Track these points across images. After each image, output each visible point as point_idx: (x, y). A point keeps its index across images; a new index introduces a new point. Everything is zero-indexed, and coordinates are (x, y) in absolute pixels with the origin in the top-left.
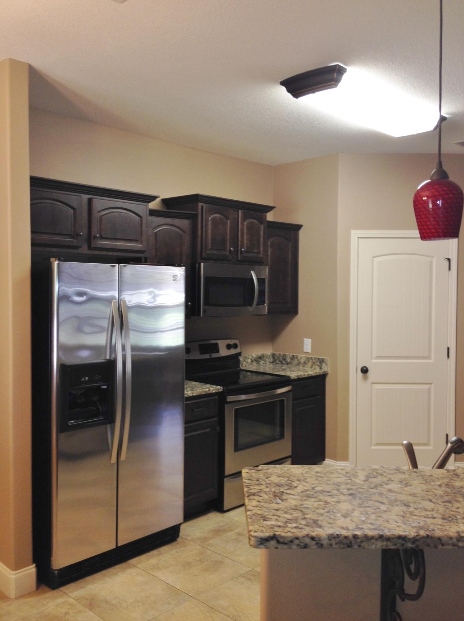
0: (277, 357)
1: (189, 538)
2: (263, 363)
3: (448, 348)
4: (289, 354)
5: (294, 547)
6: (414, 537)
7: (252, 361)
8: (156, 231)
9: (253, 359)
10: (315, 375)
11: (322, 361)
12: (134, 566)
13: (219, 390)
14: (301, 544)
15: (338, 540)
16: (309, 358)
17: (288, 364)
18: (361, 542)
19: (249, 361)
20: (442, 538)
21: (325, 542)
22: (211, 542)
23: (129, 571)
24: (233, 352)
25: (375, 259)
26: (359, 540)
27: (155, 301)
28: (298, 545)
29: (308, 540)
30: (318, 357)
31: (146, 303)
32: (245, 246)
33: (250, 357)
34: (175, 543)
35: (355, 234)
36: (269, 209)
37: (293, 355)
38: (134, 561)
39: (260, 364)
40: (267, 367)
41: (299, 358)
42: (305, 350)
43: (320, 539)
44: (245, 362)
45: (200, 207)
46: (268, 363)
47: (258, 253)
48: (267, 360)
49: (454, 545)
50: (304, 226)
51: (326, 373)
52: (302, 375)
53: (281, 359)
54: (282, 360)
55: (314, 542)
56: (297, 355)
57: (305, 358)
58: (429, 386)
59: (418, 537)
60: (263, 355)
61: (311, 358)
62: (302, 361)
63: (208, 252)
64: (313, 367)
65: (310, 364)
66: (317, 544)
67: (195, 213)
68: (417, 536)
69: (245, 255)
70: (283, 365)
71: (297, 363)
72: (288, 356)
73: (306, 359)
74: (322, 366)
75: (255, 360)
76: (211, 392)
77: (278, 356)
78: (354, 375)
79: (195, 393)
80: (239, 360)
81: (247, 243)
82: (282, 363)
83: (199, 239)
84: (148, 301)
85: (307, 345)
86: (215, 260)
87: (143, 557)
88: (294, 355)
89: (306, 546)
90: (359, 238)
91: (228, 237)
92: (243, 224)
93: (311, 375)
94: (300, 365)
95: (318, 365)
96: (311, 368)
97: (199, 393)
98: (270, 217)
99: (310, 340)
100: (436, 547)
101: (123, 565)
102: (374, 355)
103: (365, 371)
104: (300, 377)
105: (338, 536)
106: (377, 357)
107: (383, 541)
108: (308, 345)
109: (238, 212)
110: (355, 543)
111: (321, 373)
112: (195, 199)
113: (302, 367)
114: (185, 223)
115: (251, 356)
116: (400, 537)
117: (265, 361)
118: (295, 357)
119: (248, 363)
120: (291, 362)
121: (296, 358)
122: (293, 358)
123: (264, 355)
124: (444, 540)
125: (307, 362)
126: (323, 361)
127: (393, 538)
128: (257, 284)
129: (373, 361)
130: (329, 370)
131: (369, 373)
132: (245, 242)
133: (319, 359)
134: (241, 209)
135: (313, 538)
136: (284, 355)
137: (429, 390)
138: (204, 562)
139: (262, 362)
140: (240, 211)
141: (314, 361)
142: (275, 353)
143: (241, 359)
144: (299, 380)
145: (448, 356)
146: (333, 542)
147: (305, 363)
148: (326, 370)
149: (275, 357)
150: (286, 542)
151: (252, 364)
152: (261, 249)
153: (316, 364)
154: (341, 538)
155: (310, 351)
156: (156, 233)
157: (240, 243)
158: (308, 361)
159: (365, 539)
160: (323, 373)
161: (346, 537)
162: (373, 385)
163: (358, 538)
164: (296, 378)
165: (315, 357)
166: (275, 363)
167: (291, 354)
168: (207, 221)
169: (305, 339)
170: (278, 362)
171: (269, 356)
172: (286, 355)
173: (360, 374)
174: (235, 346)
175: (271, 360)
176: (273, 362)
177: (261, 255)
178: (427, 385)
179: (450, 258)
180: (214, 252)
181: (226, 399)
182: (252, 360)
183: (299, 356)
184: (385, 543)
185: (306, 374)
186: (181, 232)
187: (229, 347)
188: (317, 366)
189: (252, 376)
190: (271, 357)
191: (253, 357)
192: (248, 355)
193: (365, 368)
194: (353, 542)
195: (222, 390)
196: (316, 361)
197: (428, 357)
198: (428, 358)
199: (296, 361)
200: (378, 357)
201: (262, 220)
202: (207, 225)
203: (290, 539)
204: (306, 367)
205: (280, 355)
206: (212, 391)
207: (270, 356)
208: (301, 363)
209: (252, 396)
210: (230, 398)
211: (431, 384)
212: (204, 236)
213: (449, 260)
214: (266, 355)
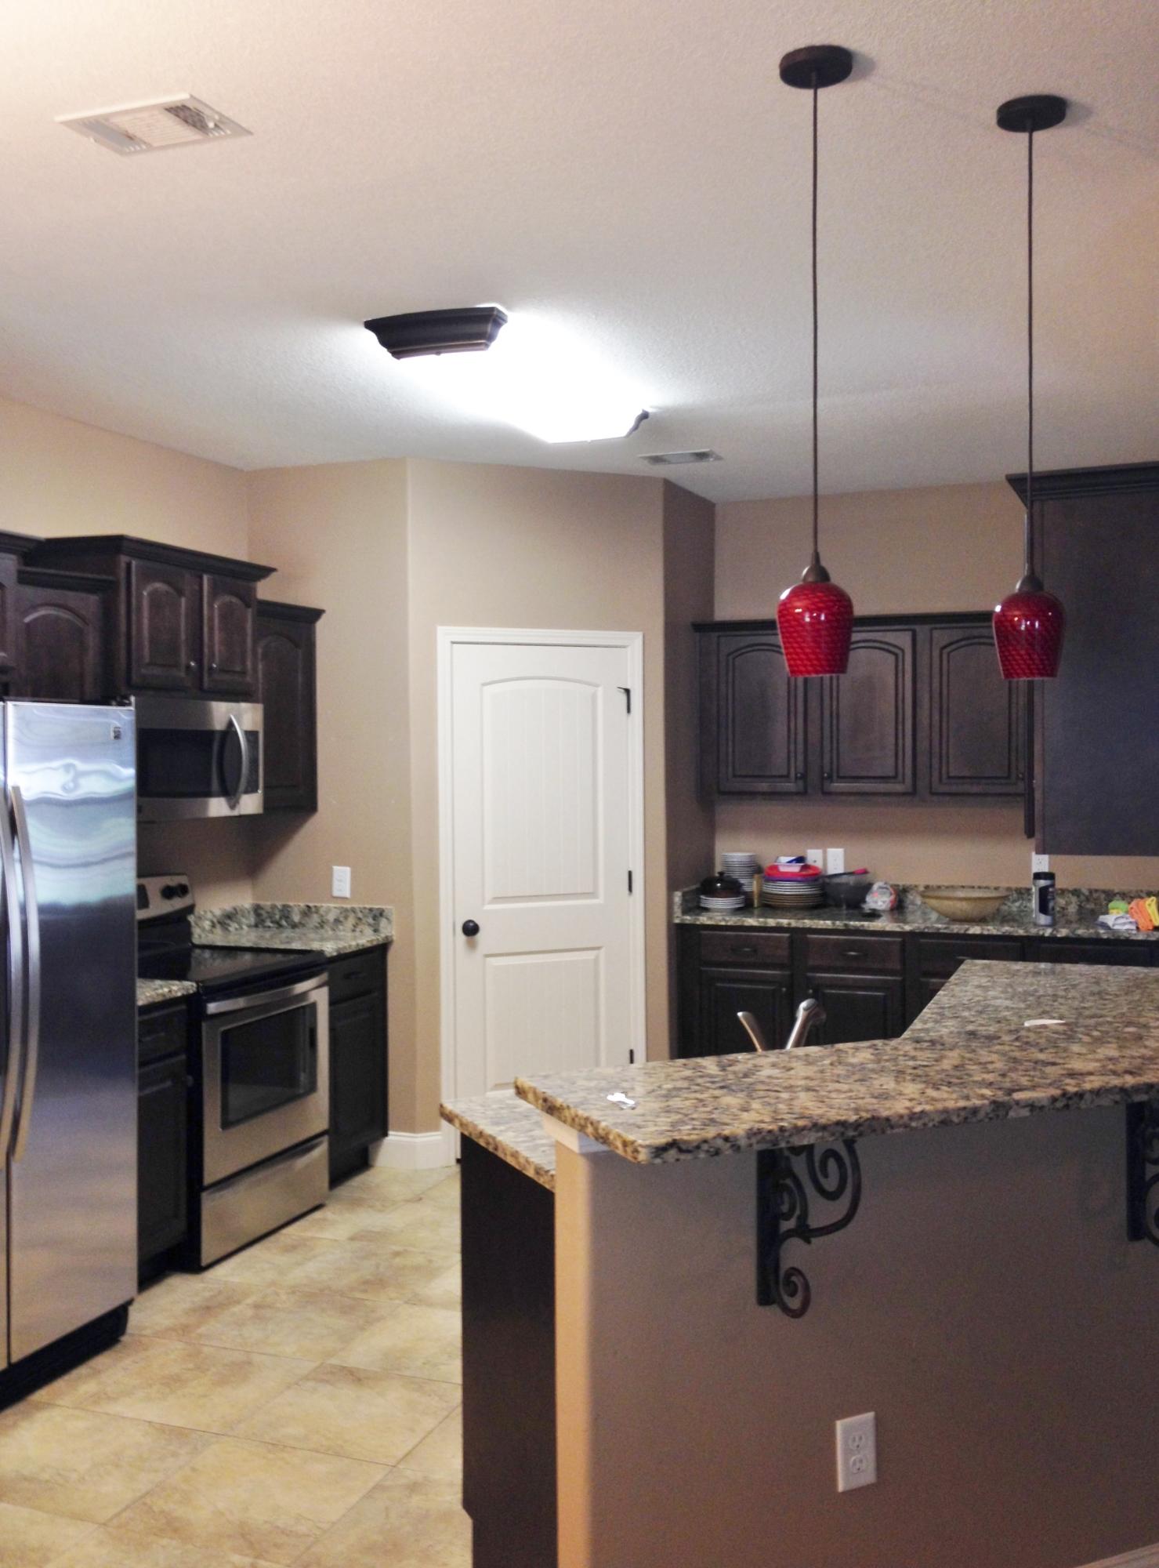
0: (268, 913)
1: (148, 1332)
2: (236, 929)
3: (630, 874)
4: (297, 904)
5: (702, 1155)
6: (856, 1121)
7: (213, 926)
8: (27, 620)
9: (215, 920)
10: (369, 945)
11: (378, 915)
12: (48, 1405)
13: (188, 989)
14: (712, 1150)
15: (759, 1137)
16: (346, 910)
17: (294, 926)
18: (790, 1136)
19: (207, 924)
20: (891, 1118)
21: (743, 1143)
22: (199, 1331)
23: (42, 1417)
24: (177, 904)
25: (486, 688)
26: (787, 1134)
27: (77, 786)
28: (708, 1151)
29: (720, 1142)
30: (368, 906)
31: (61, 792)
32: (217, 659)
33: (209, 916)
34: (118, 1347)
35: (445, 634)
36: (264, 572)
37: (308, 907)
38: (41, 1395)
39: (229, 931)
40: (245, 936)
41: (322, 911)
42: (336, 893)
43: (736, 1138)
44: (200, 927)
45: (123, 565)
46: (245, 927)
47: (244, 673)
48: (244, 920)
49: (906, 1126)
50: (327, 612)
51: (390, 939)
52: (345, 948)
53: (277, 917)
54: (281, 918)
55: (728, 1145)
56: (316, 904)
57: (339, 911)
58: (595, 952)
59: (862, 1120)
60: (235, 909)
61: (353, 910)
62: (331, 917)
63: (143, 671)
64: (358, 930)
65: (351, 921)
66: (733, 1146)
67: (111, 578)
68: (860, 1118)
69: (216, 676)
70: (281, 929)
71: (319, 923)
72: (296, 910)
73: (341, 913)
74: (378, 925)
75: (219, 923)
76: (174, 995)
77: (270, 910)
78: (450, 938)
79: (142, 1000)
80: (189, 924)
81: (220, 651)
82: (280, 926)
83: (123, 640)
84: (64, 788)
85: (340, 881)
86: (158, 689)
87: (60, 1384)
88: (311, 905)
89: (717, 1152)
90: (453, 643)
91: (183, 637)
92: (211, 606)
93: (363, 945)
94: (326, 927)
95: (369, 925)
96: (354, 931)
97: (151, 1000)
98: (265, 591)
99: (348, 869)
100: (883, 1132)
101: (20, 1407)
102: (489, 896)
103: (471, 929)
104: (342, 952)
105: (760, 1131)
106: (495, 898)
107: (817, 1131)
108: (342, 880)
109: (201, 578)
110: (781, 1140)
111: (381, 941)
112: (112, 546)
113: (330, 933)
114: (89, 603)
115: (211, 912)
116: (838, 1123)
117: (240, 923)
118: (313, 910)
119: (203, 929)
120: (303, 922)
121: (317, 912)
122: (308, 911)
123: (238, 909)
124: (894, 1121)
125: (341, 919)
126: (381, 914)
127: (830, 1125)
128: (246, 744)
129: (488, 907)
130: (393, 933)
131: (479, 936)
132: (217, 648)
133: (371, 910)
134: (206, 572)
135: (726, 1139)
136: (285, 907)
137: (596, 961)
138: (208, 1370)
139: (233, 926)
140: (205, 578)
141: (360, 915)
142: (262, 903)
143: (191, 918)
144: (342, 957)
145: (630, 889)
146: (754, 1140)
147: (337, 921)
148: (389, 934)
149: (263, 912)
150: (690, 1148)
151: (212, 933)
152: (249, 664)
153: (364, 921)
154: (764, 1134)
155: (347, 894)
156: (28, 625)
157: (206, 650)
158: (346, 918)
159: (794, 1131)
160: (384, 942)
161: (770, 1132)
162: (488, 959)
163: (785, 1131)
164: (335, 954)
165: (361, 906)
166: (260, 926)
167: (302, 905)
168: (140, 596)
169: (336, 868)
170: (268, 923)
171: (246, 912)
172: (289, 906)
173: (461, 937)
174: (182, 890)
175: (252, 920)
176: (256, 926)
177: (248, 679)
178: (590, 952)
179: (628, 687)
180: (157, 671)
181: (205, 1008)
182: (212, 922)
183: (322, 906)
184: (820, 1134)
185: (354, 943)
186: (79, 623)
187: (169, 893)
188: (367, 927)
189: (214, 959)
190: (252, 913)
191: (214, 916)
192: (205, 912)
193: (471, 924)
194: (780, 1138)
195: (195, 989)
196: (365, 916)
197: (592, 893)
198: (592, 895)
199: (315, 918)
200: (497, 900)
201: (247, 598)
202: (139, 608)
203: (695, 1144)
204: (340, 931)
205: (274, 907)
206: (176, 992)
207: (249, 912)
208: (328, 921)
209: (240, 1003)
210: (212, 1008)
211: (598, 948)
212: (134, 632)
213: (627, 691)
214: (241, 910)
